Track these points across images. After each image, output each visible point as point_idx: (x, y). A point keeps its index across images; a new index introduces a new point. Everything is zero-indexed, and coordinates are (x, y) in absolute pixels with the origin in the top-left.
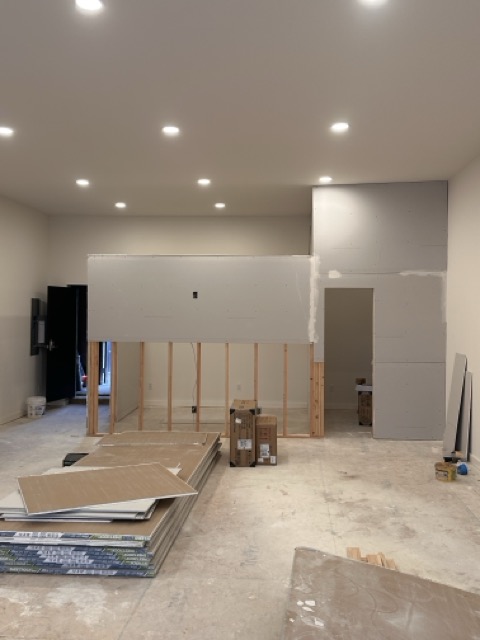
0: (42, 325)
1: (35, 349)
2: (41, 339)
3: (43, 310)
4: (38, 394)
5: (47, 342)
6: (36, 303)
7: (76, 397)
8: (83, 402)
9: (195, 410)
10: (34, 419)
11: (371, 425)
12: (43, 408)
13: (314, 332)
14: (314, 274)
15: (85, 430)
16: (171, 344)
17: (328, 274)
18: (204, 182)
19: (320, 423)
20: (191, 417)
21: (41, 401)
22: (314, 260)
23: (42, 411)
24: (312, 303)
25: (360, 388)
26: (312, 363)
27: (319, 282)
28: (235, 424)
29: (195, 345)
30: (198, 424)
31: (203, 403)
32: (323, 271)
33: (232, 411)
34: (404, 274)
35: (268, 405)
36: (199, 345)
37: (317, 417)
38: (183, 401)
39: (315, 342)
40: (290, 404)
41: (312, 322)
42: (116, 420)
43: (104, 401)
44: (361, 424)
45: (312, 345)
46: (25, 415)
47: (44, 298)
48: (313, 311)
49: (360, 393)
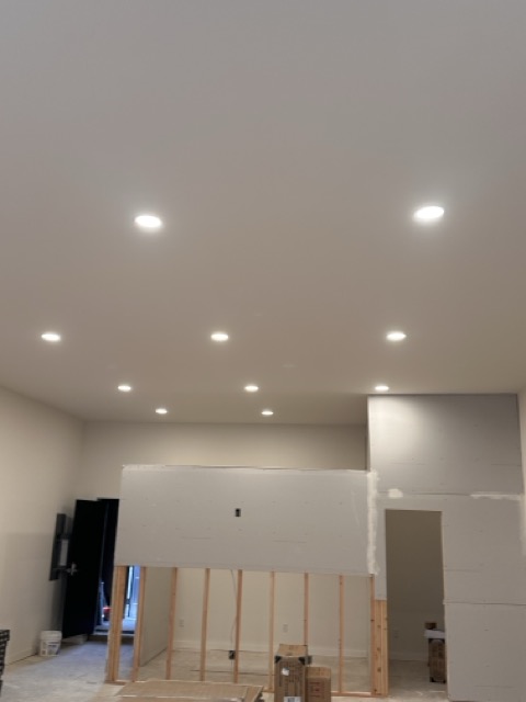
0: (65, 545)
1: (55, 573)
2: (63, 562)
3: (68, 528)
4: (53, 628)
5: (69, 566)
6: (61, 519)
7: (96, 633)
8: (103, 640)
9: (233, 655)
10: (47, 659)
11: (445, 682)
12: (58, 645)
13: (373, 562)
14: (373, 493)
15: (103, 676)
16: (208, 571)
17: (387, 493)
18: (252, 388)
19: (382, 678)
20: (228, 664)
21: (56, 636)
22: (372, 476)
23: (56, 649)
24: (371, 526)
25: (430, 634)
26: (373, 601)
27: (378, 502)
28: (281, 676)
29: (236, 573)
30: (236, 674)
31: (242, 647)
32: (383, 490)
33: (278, 659)
34: (476, 496)
35: (321, 653)
36: (240, 572)
37: (379, 670)
38: (220, 643)
39: (376, 574)
40: (347, 652)
41: (371, 550)
42: (140, 664)
43: (127, 640)
44: (433, 681)
45: (372, 578)
46: (37, 653)
47: (71, 514)
48: (372, 536)
49: (431, 640)
